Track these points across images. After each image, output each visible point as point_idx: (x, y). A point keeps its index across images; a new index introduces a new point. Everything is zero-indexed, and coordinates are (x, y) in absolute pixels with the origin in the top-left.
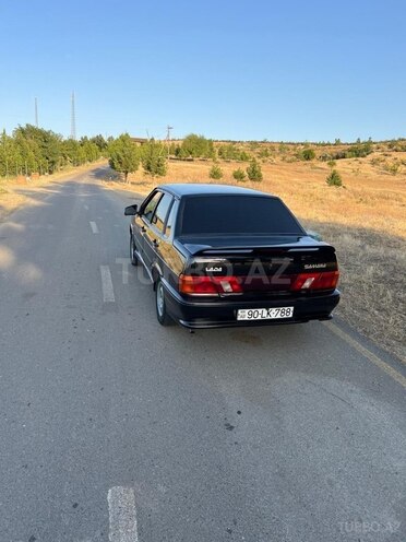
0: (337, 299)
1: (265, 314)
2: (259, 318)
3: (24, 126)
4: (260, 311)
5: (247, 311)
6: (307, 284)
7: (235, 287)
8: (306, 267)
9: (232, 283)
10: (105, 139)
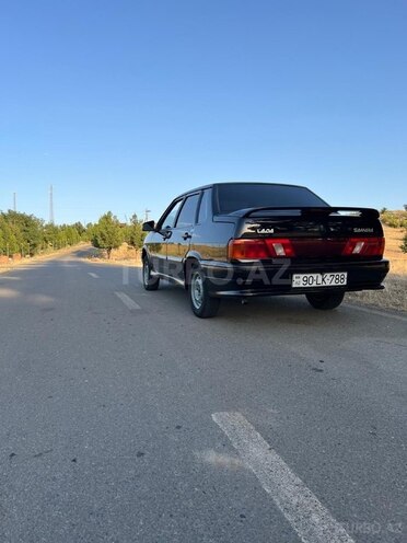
0: (387, 263)
1: (320, 281)
2: (314, 285)
3: (6, 212)
4: (315, 276)
5: (302, 276)
6: (357, 249)
7: (288, 250)
8: (356, 230)
9: (285, 246)
10: (84, 226)
